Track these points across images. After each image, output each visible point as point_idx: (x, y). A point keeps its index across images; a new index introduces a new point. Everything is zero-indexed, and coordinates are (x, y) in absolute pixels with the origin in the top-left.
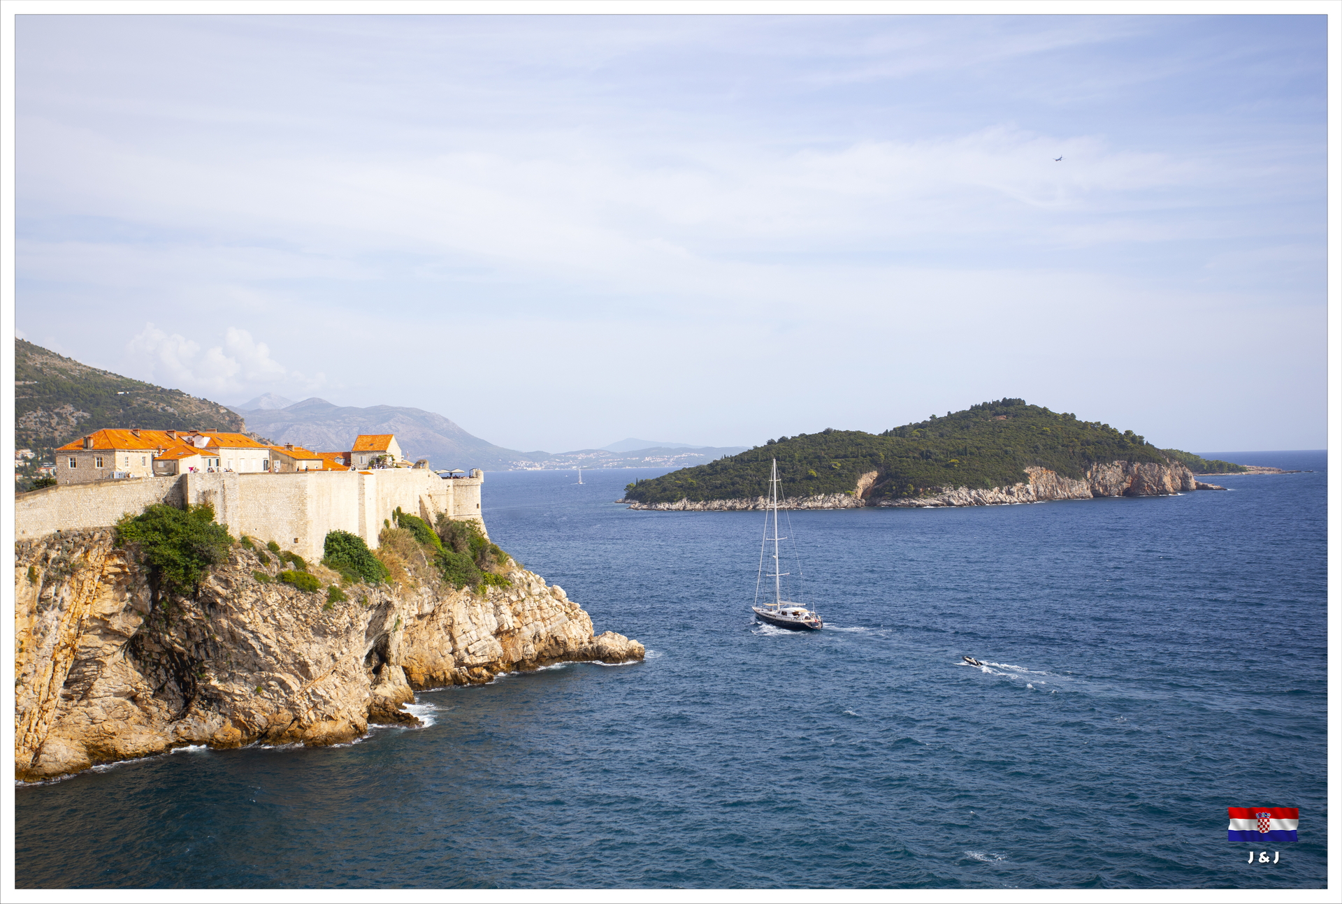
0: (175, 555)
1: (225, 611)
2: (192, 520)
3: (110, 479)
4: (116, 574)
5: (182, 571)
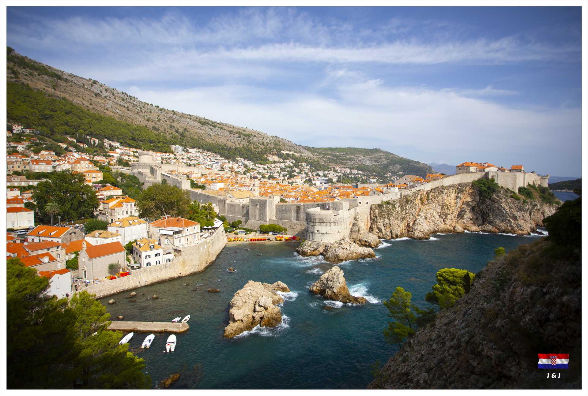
0: (486, 189)
1: (497, 203)
2: (490, 182)
3: (469, 173)
4: (471, 193)
5: (488, 193)
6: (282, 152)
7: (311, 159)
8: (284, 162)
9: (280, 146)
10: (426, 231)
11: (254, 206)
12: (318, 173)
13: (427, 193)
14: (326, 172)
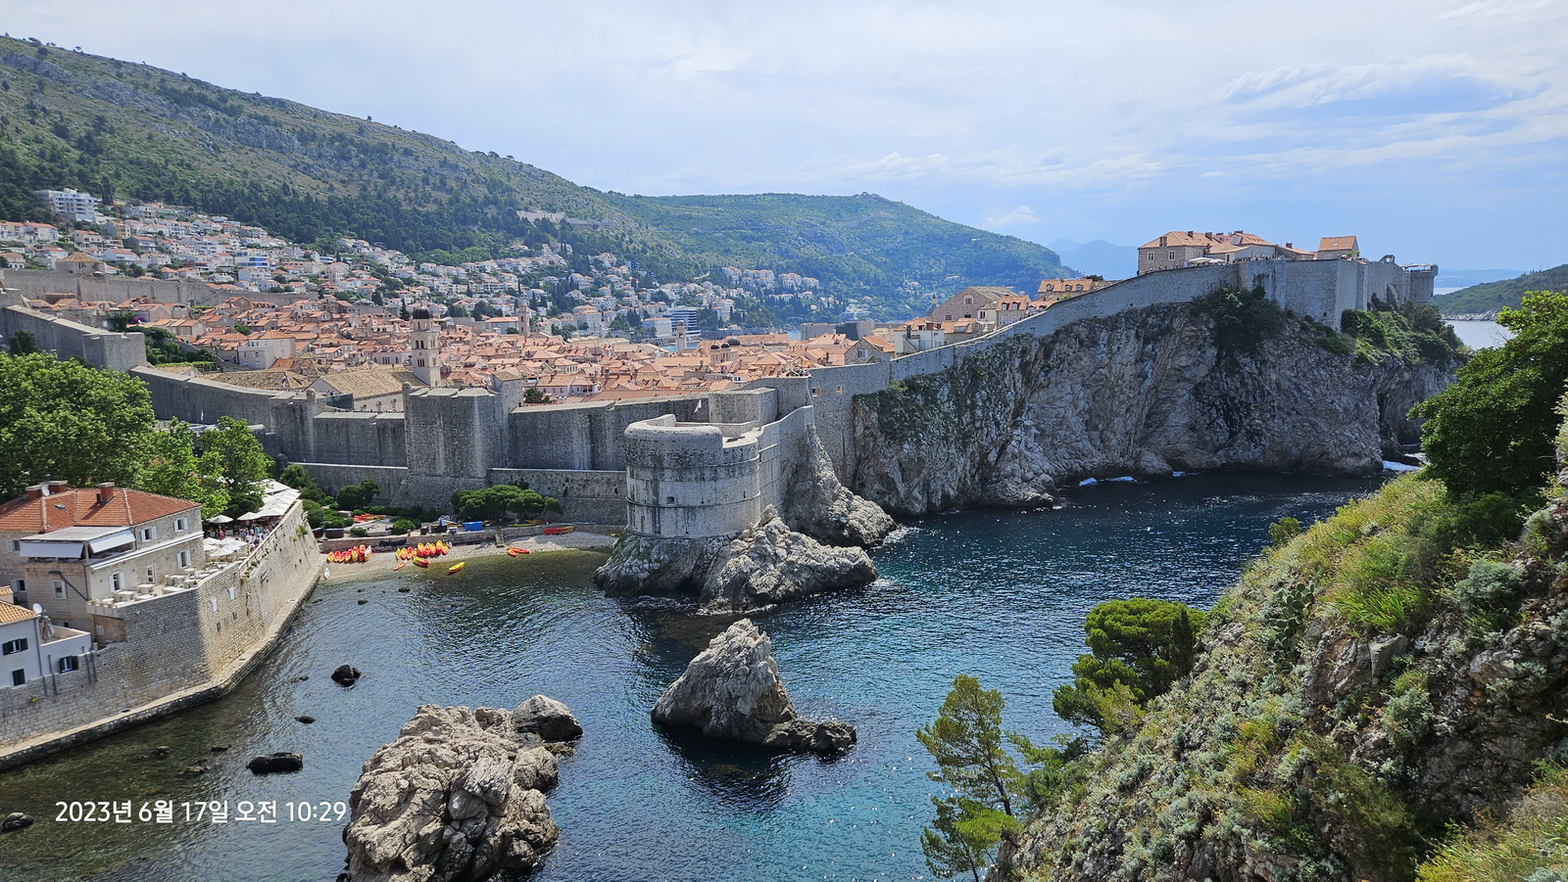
2: (1250, 299)
4: (1191, 337)
5: (1243, 335)
6: (522, 214)
7: (631, 242)
8: (529, 255)
9: (512, 190)
10: (1044, 476)
11: (426, 423)
12: (661, 292)
13: (1042, 344)
14: (693, 286)
